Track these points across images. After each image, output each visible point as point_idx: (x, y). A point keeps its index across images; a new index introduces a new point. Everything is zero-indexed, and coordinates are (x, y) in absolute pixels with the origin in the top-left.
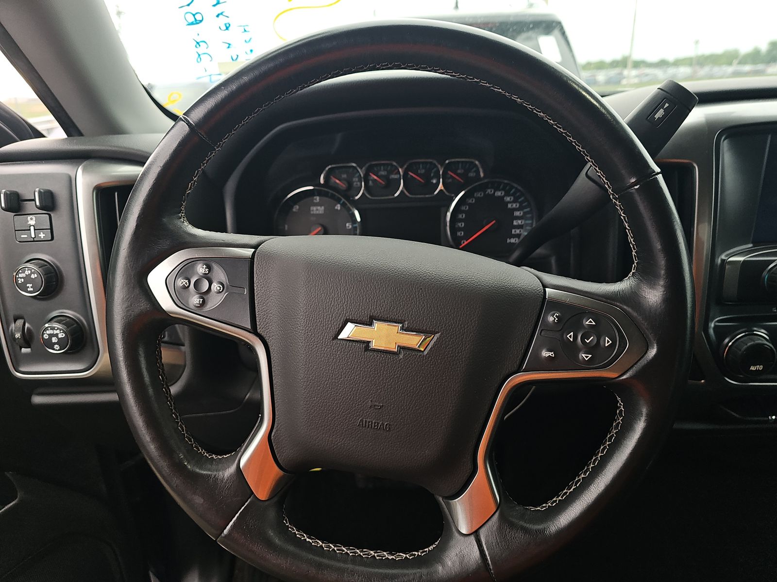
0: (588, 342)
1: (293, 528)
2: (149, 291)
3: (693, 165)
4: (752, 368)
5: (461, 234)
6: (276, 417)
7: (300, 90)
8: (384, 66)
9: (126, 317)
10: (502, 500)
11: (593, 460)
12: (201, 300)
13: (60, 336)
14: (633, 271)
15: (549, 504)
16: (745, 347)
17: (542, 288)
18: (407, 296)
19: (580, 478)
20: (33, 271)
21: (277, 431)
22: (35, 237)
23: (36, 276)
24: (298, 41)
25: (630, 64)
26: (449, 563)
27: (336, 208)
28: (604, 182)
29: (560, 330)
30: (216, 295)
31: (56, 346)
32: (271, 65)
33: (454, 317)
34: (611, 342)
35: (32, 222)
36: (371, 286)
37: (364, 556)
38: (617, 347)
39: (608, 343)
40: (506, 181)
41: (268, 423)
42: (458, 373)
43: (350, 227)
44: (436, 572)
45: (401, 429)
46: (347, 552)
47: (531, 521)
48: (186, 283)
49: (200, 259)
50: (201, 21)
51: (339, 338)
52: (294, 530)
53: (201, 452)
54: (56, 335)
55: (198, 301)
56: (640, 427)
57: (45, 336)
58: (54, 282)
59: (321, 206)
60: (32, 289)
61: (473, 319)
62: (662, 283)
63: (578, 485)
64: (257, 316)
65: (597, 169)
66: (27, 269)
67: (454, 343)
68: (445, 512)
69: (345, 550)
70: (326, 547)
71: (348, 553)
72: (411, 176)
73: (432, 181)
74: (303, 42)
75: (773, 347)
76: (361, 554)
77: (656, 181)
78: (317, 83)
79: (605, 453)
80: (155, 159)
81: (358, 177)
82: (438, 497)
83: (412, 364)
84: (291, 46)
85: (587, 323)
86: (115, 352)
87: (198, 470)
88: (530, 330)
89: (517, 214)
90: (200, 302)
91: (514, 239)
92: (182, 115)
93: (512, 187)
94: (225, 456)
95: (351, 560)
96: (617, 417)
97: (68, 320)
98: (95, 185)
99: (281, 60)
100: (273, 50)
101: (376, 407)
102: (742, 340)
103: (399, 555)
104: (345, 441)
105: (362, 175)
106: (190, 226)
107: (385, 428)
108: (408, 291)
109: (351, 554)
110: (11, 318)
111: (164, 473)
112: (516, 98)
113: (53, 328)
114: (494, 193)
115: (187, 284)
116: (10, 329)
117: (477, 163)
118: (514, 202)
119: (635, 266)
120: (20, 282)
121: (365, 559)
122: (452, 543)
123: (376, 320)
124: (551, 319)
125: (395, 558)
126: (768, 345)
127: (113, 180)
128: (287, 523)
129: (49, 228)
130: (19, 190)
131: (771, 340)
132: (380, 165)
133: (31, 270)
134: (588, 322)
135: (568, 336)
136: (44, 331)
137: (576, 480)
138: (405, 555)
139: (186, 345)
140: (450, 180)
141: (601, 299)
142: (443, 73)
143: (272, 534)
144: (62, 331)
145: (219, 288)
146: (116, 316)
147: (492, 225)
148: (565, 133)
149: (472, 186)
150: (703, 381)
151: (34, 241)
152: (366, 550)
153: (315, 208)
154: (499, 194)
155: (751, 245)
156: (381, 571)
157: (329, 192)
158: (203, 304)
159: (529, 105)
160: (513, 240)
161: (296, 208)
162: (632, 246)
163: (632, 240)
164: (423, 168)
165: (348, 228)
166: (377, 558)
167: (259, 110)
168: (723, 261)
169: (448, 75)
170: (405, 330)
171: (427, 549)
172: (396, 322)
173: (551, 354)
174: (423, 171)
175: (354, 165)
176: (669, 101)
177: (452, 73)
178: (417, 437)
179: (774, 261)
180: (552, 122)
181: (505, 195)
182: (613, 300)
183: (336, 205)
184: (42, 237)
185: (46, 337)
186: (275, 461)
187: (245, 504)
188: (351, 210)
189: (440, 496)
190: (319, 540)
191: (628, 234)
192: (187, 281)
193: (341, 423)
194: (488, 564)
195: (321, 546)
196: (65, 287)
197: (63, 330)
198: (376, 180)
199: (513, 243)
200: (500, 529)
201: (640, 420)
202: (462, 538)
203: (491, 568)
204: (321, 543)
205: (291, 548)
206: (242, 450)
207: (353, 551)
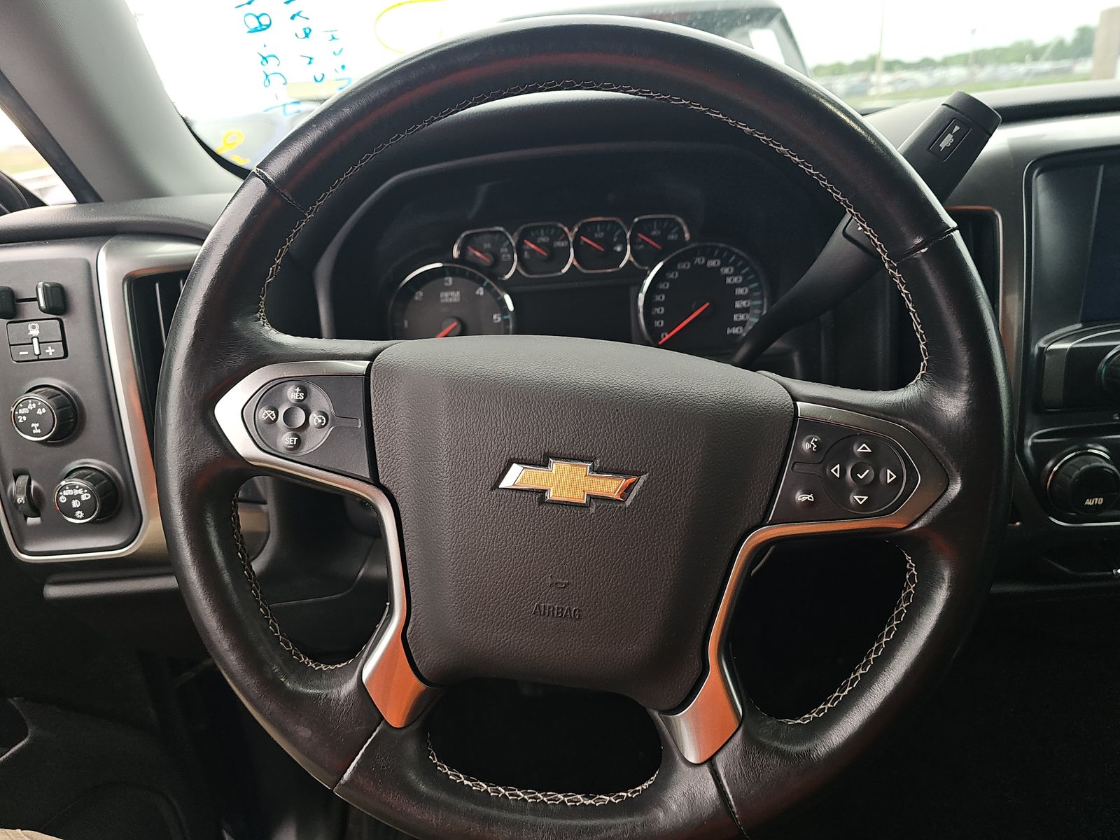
0: (861, 477)
1: (443, 767)
2: (218, 430)
3: (993, 213)
4: (1088, 502)
5: (659, 324)
6: (413, 605)
7: (428, 125)
8: (550, 85)
9: (186, 470)
10: (747, 711)
11: (874, 648)
12: (295, 439)
13: (84, 498)
14: (921, 372)
15: (814, 714)
16: (1078, 472)
17: (791, 401)
18: (597, 421)
19: (858, 674)
20: (39, 404)
21: (414, 626)
22: (40, 354)
23: (44, 411)
24: (423, 53)
25: (879, 66)
26: (674, 807)
27: (477, 292)
28: (876, 244)
29: (821, 462)
30: (317, 431)
31: (78, 512)
32: (384, 89)
33: (667, 450)
34: (895, 477)
35: (35, 332)
36: (543, 409)
37: (549, 802)
38: (904, 484)
39: (890, 478)
40: (722, 245)
41: (401, 615)
42: (676, 531)
43: (499, 319)
44: (656, 820)
45: (597, 616)
46: (523, 798)
47: (788, 741)
48: (272, 415)
49: (290, 379)
50: (268, 26)
51: (500, 487)
52: (445, 770)
53: (304, 662)
54: (78, 497)
55: (291, 441)
56: (941, 597)
57: (61, 498)
58: (71, 418)
59: (455, 290)
60: (39, 431)
61: (695, 451)
62: (965, 388)
63: (854, 686)
64: (378, 459)
65: (865, 226)
66: (30, 401)
67: (668, 487)
68: (663, 734)
69: (521, 794)
70: (494, 792)
71: (526, 799)
72: (585, 242)
73: (615, 248)
74: (430, 53)
75: (1115, 469)
76: (545, 799)
77: (952, 241)
78: (452, 114)
79: (891, 637)
80: (218, 235)
81: (508, 247)
82: (651, 710)
83: (608, 520)
84: (413, 61)
85: (859, 450)
86: (171, 521)
87: (301, 689)
88: (777, 463)
89: (740, 291)
90: (293, 442)
91: (737, 329)
92: (255, 168)
93: (731, 253)
94: (339, 666)
95: (531, 810)
96: (907, 584)
97: (94, 473)
98: (125, 274)
99: (399, 82)
100: (386, 68)
101: (559, 586)
102: (1071, 462)
103: (599, 798)
104: (515, 637)
105: (514, 244)
106: (273, 331)
107: (572, 615)
108: (598, 415)
109: (530, 801)
110: (10, 474)
111: (252, 695)
112: (744, 126)
113: (73, 487)
114: (706, 263)
115: (273, 417)
116: (9, 491)
117: (680, 220)
118: (735, 274)
119: (924, 364)
120: (20, 421)
121: (551, 807)
122: (676, 777)
123: (553, 458)
124: (807, 446)
125: (594, 803)
126: (1108, 468)
127: (152, 265)
128: (434, 760)
129: (61, 339)
130: (14, 286)
131: (1113, 461)
132: (538, 228)
133: (36, 403)
134: (861, 449)
135: (832, 471)
136: (59, 492)
137: (852, 677)
138: (608, 798)
139: (269, 502)
140: (641, 247)
141: (878, 414)
142: (635, 94)
143: (414, 777)
144: (86, 491)
145: (320, 421)
146: (170, 468)
147: (705, 309)
148: (817, 175)
149: (674, 254)
150: (1018, 524)
151: (39, 360)
152: (551, 793)
153: (446, 294)
154: (712, 263)
155: (1079, 326)
156: (575, 822)
157: (466, 270)
158: (299, 444)
159: (763, 136)
160: (735, 330)
161: (419, 295)
162: (919, 336)
163: (919, 327)
164: (602, 230)
165: (496, 322)
166: (569, 804)
167: (368, 157)
168: (1041, 349)
169: (644, 96)
170: (597, 472)
171: (640, 788)
172: (582, 461)
173: (809, 497)
174: (601, 235)
175: (501, 229)
176: (959, 121)
177: (650, 92)
178: (620, 626)
179: (1113, 347)
180: (796, 159)
181: (721, 266)
182: (896, 415)
183: (477, 289)
184: (51, 354)
185: (63, 500)
186: (413, 669)
187: (372, 735)
188: (498, 295)
189: (656, 709)
190: (483, 782)
191: (913, 318)
192: (273, 412)
193: (508, 611)
194: (731, 805)
195: (486, 791)
196: (87, 425)
197: (88, 489)
198: (533, 250)
199: (736, 334)
200: (745, 754)
201: (941, 587)
202: (690, 770)
203: (736, 811)
204: (485, 787)
205: (442, 796)
206: (364, 656)
207: (533, 795)
